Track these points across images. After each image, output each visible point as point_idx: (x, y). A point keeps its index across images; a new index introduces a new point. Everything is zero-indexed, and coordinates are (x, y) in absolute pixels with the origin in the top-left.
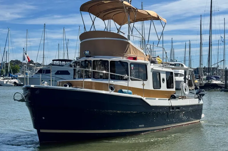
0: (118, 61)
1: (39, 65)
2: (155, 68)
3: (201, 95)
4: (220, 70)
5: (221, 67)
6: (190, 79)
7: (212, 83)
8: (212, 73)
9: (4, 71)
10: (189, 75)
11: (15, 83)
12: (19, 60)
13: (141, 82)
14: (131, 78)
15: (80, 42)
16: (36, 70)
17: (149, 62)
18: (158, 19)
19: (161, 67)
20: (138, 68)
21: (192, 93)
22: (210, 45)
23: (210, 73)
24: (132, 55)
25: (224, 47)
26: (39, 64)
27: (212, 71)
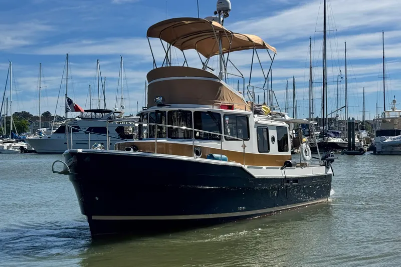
0: (206, 111)
1: (60, 119)
2: (260, 122)
3: (328, 161)
4: (340, 122)
5: (342, 117)
6: (295, 137)
7: (329, 142)
8: (329, 126)
9: (4, 129)
10: (293, 130)
11: (22, 148)
12: (27, 112)
13: (241, 143)
14: (225, 137)
15: (148, 84)
16: (55, 127)
17: (251, 112)
18: (263, 47)
19: (268, 119)
20: (235, 122)
21: (316, 158)
22: (325, 84)
23: (325, 127)
24: (226, 102)
25: (346, 86)
26: (59, 117)
27: (328, 123)
